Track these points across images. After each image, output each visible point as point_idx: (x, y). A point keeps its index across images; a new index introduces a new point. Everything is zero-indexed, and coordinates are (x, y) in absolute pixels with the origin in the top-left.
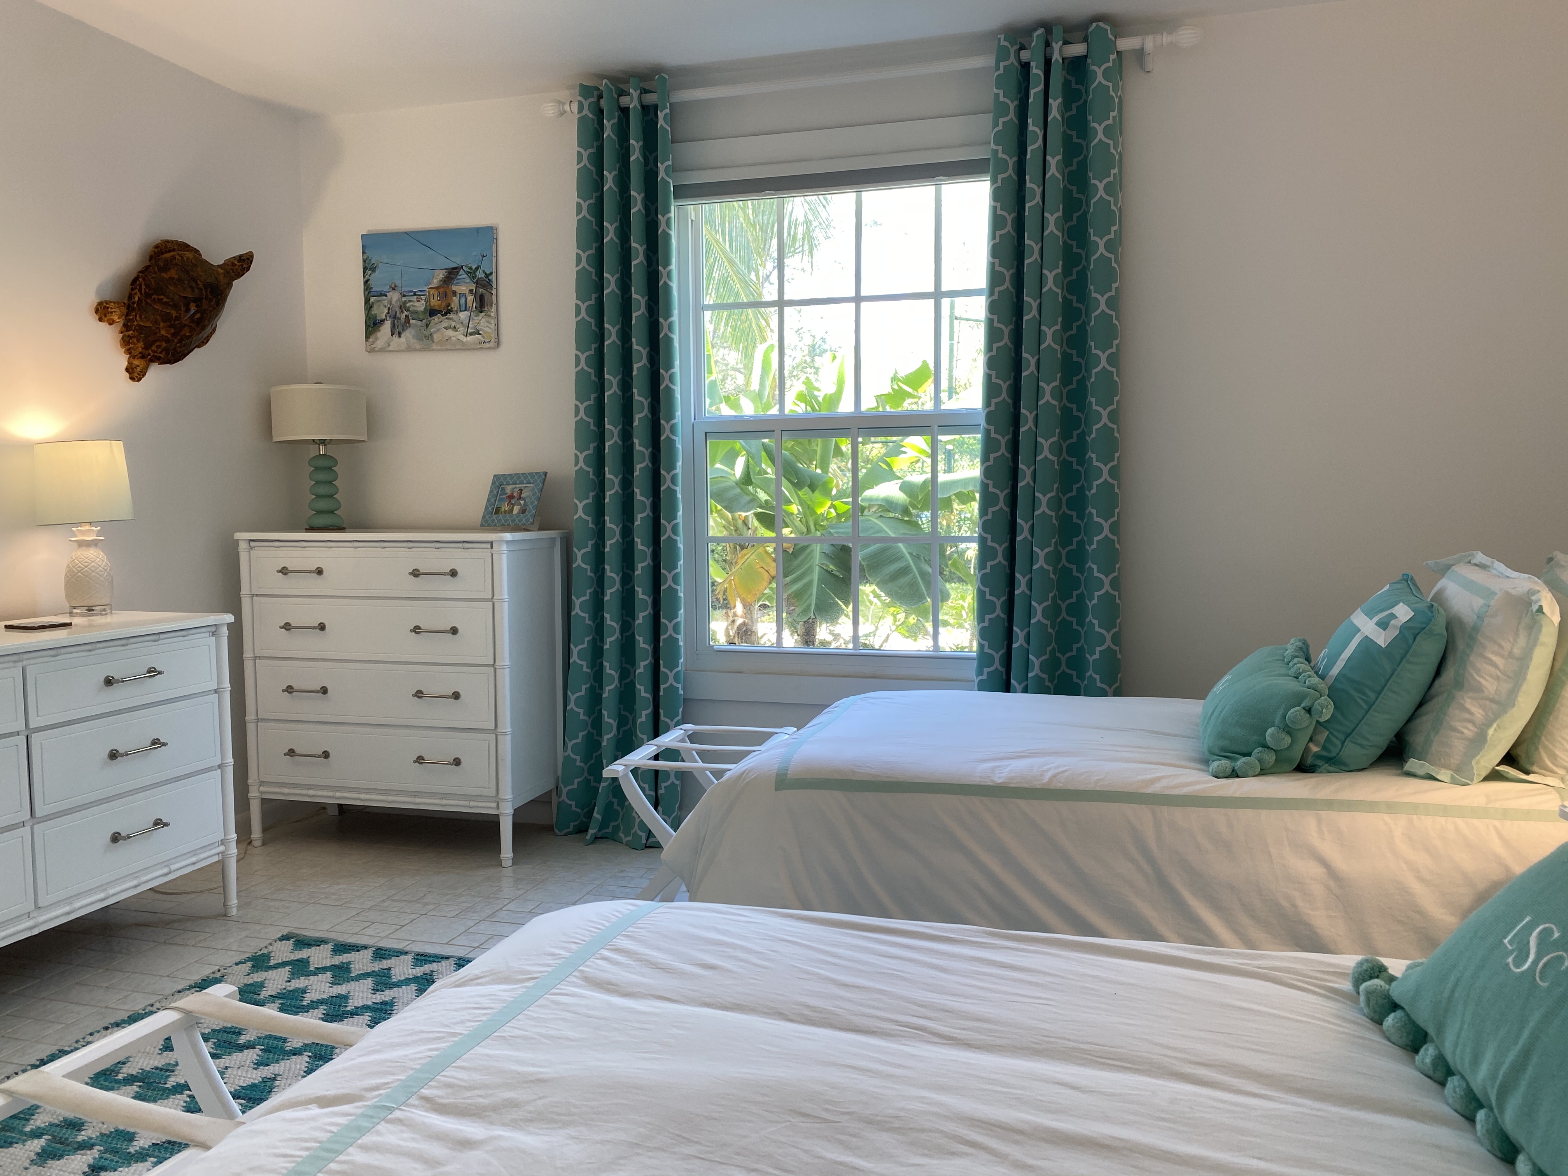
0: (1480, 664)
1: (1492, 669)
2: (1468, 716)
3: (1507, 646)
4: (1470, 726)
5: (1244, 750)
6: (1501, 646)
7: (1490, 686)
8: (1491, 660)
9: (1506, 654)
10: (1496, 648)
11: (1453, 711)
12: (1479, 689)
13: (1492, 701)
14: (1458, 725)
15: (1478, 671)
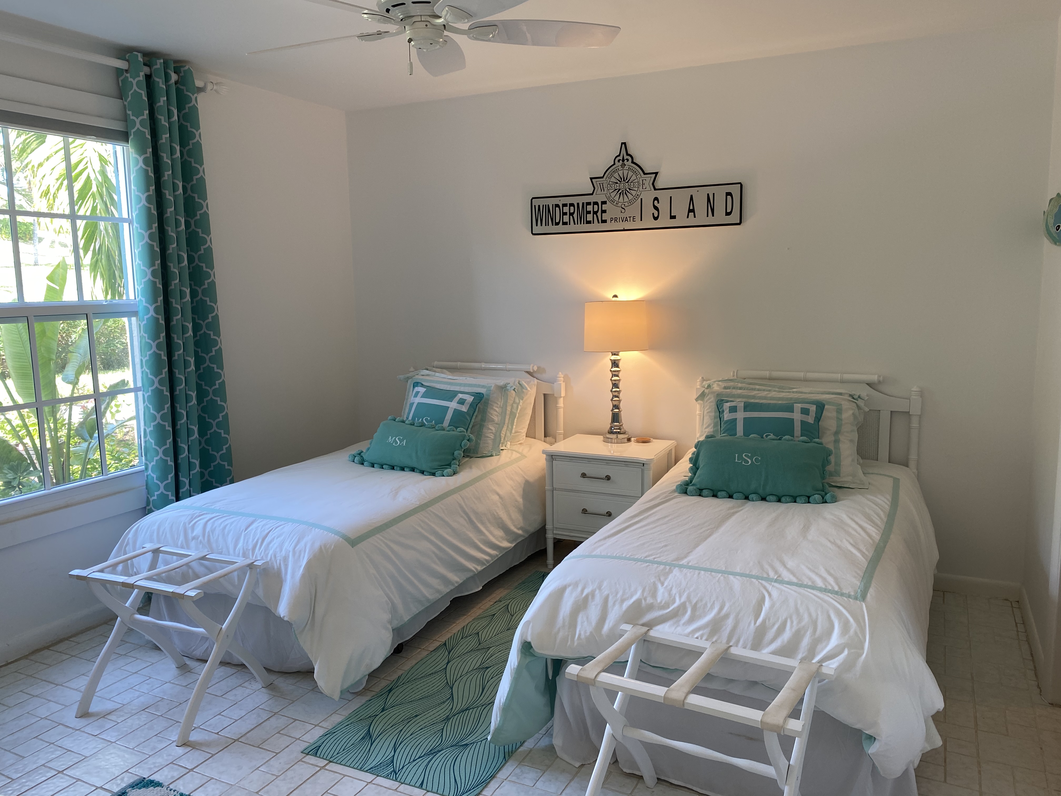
0: (492, 411)
1: (495, 413)
2: (491, 431)
3: (499, 403)
4: (492, 434)
5: (448, 463)
6: (497, 404)
7: (496, 419)
8: (495, 410)
9: (499, 406)
10: (496, 405)
11: (485, 430)
12: (493, 421)
13: (497, 424)
14: (488, 435)
15: (492, 414)
